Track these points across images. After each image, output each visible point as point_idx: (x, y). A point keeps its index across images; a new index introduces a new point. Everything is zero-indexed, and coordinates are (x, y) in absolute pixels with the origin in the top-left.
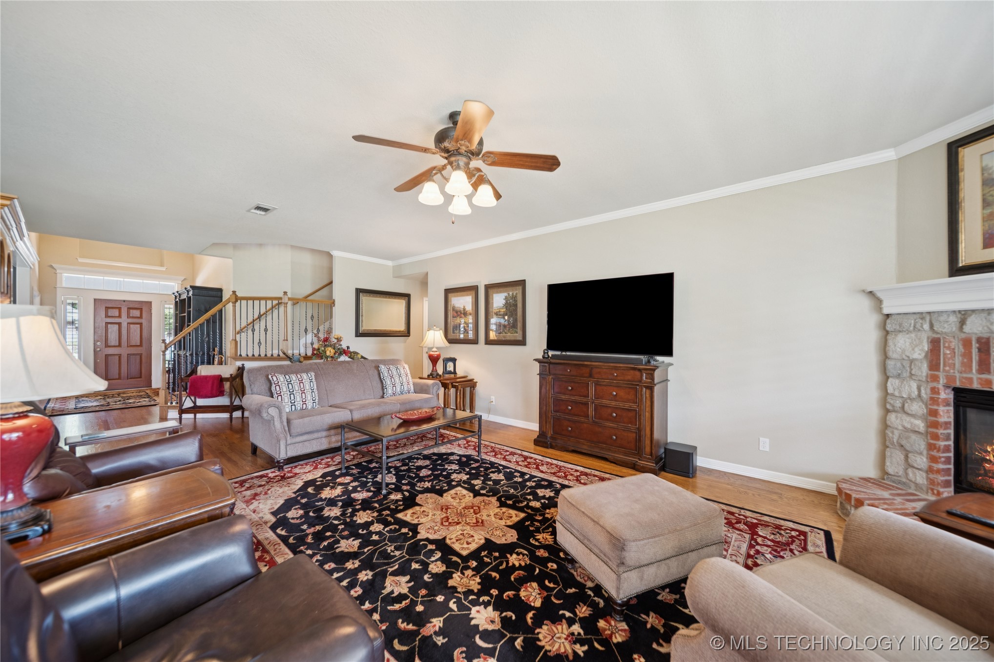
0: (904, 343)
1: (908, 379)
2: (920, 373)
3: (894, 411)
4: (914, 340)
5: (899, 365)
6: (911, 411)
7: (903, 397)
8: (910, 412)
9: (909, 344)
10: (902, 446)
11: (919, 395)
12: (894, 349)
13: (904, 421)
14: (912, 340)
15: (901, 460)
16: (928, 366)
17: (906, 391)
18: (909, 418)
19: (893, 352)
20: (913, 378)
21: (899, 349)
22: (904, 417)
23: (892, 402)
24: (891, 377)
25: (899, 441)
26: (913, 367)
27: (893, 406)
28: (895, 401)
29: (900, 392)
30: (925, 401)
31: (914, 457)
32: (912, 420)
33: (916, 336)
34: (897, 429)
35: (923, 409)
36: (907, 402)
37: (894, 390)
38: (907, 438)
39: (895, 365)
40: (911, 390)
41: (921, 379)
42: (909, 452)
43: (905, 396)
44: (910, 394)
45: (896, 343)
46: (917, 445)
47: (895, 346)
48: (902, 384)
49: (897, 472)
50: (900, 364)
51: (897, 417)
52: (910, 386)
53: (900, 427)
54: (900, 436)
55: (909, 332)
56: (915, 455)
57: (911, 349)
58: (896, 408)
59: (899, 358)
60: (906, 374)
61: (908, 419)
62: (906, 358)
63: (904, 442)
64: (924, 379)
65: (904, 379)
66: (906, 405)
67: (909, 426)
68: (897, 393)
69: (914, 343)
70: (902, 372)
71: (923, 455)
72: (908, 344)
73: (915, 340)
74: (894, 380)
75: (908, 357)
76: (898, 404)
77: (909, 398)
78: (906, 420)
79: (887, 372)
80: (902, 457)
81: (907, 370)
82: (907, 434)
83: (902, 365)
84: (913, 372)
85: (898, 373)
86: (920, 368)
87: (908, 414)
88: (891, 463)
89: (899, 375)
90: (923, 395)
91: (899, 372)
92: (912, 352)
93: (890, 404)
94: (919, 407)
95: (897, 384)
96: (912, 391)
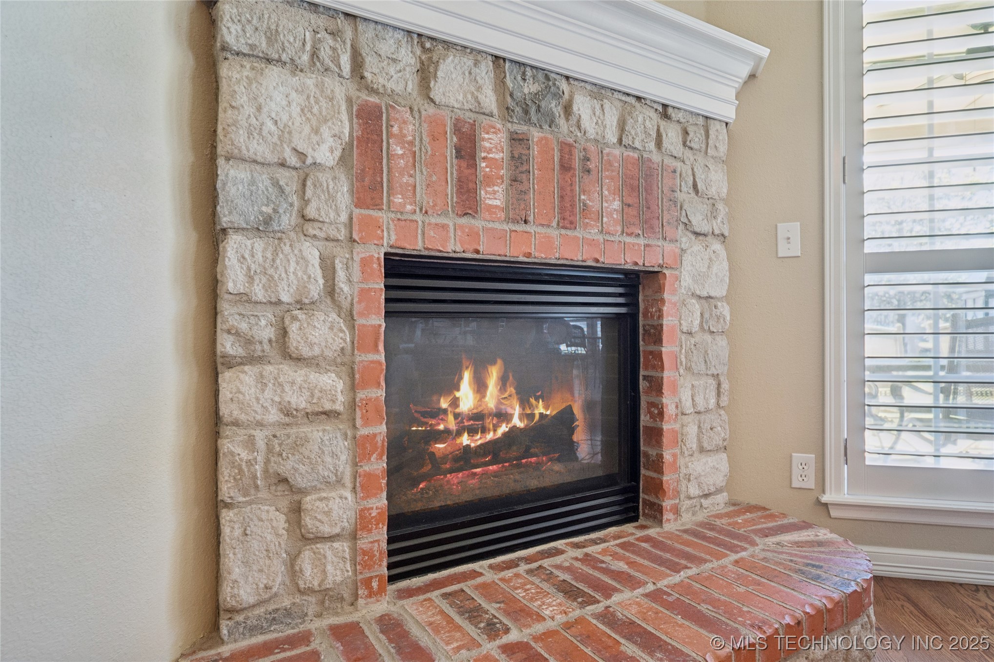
0: (284, 103)
1: (292, 235)
2: (332, 215)
3: (252, 359)
4: (312, 100)
5: (263, 180)
6: (311, 345)
7: (279, 302)
8: (306, 352)
9: (298, 109)
10: (285, 481)
11: (331, 290)
12: (253, 121)
13: (287, 388)
14: (308, 97)
15: (278, 535)
16: (351, 192)
17: (292, 277)
18: (303, 372)
19: (250, 134)
20: (311, 232)
21: (270, 124)
22: (289, 372)
23: (244, 326)
24: (237, 230)
25: (273, 467)
26: (309, 193)
27: (249, 342)
28: (253, 320)
29: (271, 283)
30: (346, 304)
31: (321, 505)
32: (313, 376)
33: (320, 86)
34: (260, 424)
35: (342, 331)
36: (294, 318)
37: (251, 279)
38: (299, 444)
39: (253, 182)
40: (305, 272)
41: (333, 233)
42: (303, 492)
43: (285, 298)
44: (302, 289)
45: (261, 100)
46: (328, 459)
47: (259, 109)
48: (275, 253)
49: (267, 587)
50: (268, 183)
51: (261, 380)
52: (302, 260)
53: (274, 416)
54: (270, 449)
55: (296, 68)
56: (324, 495)
57: (307, 129)
58: (258, 347)
59: (272, 158)
60: (288, 220)
61: (299, 375)
62: (293, 161)
63: (286, 468)
64: (342, 235)
65: (279, 237)
66: (293, 329)
67: (299, 401)
68: (259, 293)
69: (315, 110)
70: (275, 211)
71: (343, 485)
72: (295, 110)
73: (317, 102)
74: (249, 243)
75: (302, 156)
76: (265, 332)
77: (297, 302)
78: (293, 383)
79: (223, 210)
80: (281, 521)
81: (291, 205)
82: (293, 431)
83: (276, 184)
84: (311, 212)
85: (261, 213)
86: (332, 198)
87: (299, 360)
88: (246, 563)
89: (268, 220)
90: (342, 286)
91: (264, 209)
92: (315, 138)
93: (237, 334)
94: (331, 328)
95: (259, 257)
96: (309, 277)
